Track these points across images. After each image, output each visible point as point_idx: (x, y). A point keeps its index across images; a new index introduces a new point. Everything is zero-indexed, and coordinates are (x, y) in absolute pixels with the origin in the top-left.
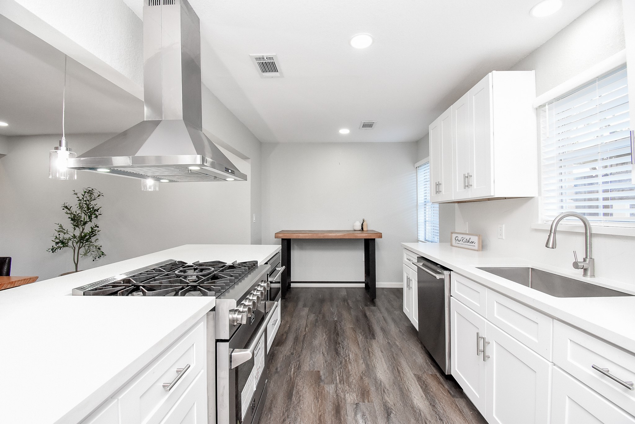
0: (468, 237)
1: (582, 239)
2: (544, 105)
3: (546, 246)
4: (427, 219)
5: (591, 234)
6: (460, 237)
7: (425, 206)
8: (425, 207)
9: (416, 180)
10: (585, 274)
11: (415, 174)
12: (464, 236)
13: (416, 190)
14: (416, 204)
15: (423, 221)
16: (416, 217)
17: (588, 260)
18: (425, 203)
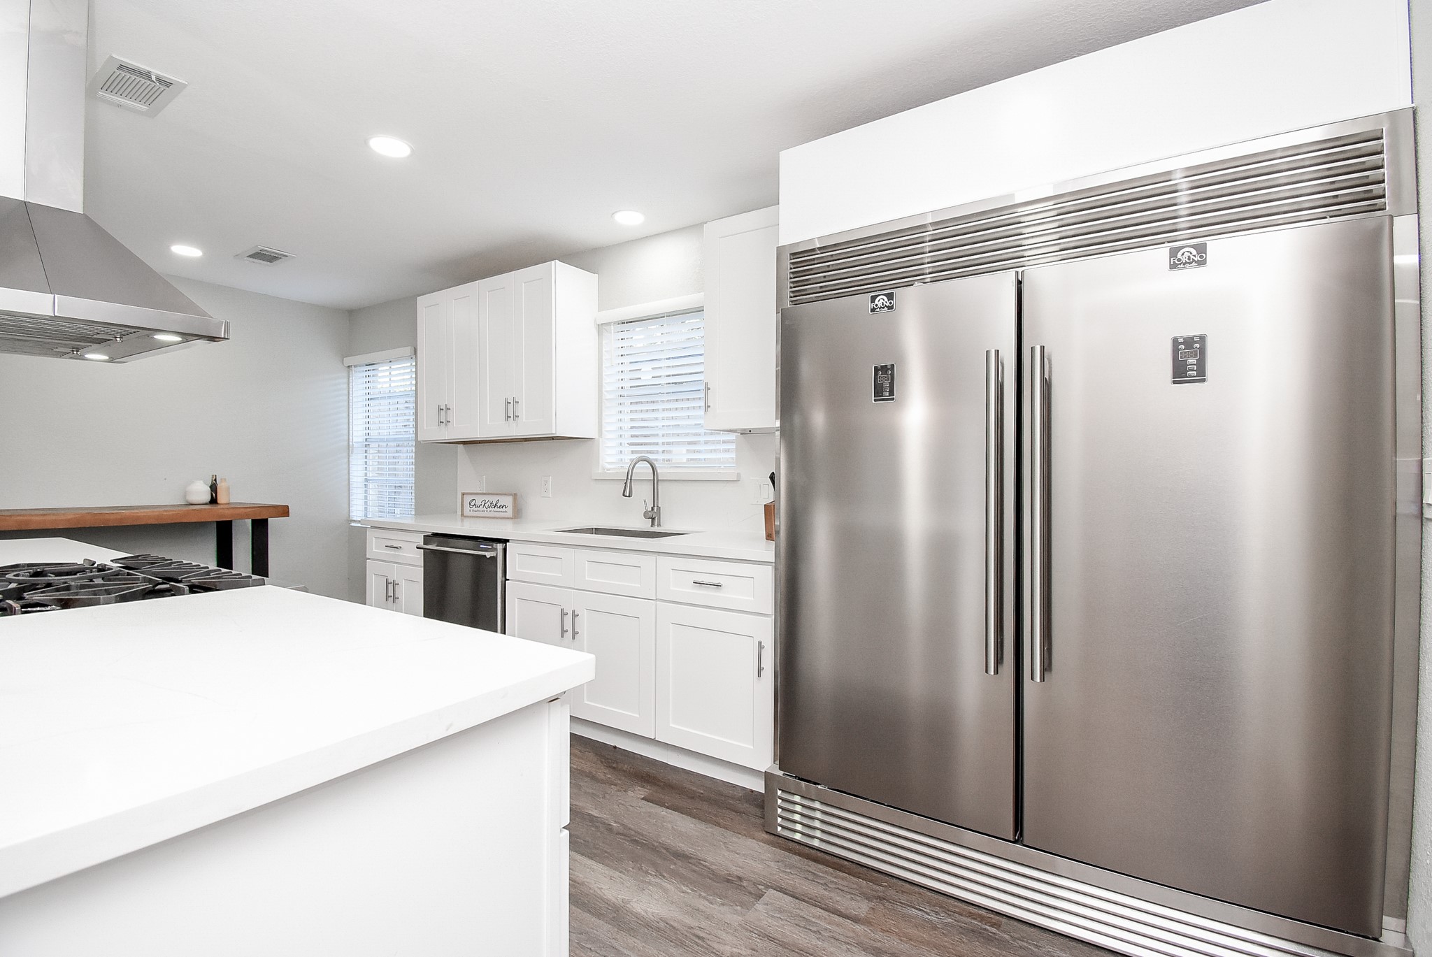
0: (494, 499)
1: (649, 487)
2: (609, 324)
3: (624, 495)
4: (370, 475)
5: (658, 480)
6: (479, 500)
7: (366, 449)
8: (366, 452)
9: (346, 392)
10: (653, 524)
11: (346, 380)
12: (487, 498)
13: (345, 415)
14: (346, 443)
15: (362, 479)
16: (346, 471)
17: (656, 508)
18: (367, 443)
